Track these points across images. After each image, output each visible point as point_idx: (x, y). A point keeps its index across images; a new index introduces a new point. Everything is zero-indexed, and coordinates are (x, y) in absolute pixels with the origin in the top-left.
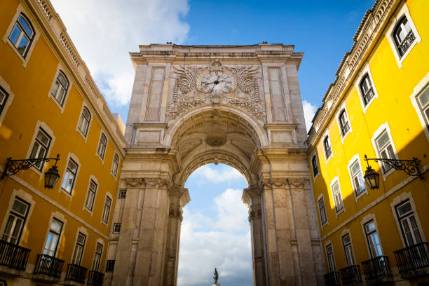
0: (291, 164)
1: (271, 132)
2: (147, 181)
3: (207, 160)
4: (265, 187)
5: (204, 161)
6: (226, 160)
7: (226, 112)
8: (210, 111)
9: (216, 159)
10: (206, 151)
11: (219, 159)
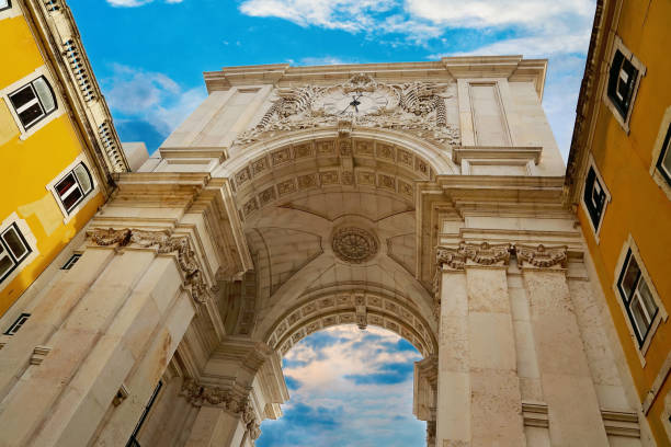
0: (522, 221)
1: (471, 164)
2: (135, 237)
3: (338, 311)
4: (445, 267)
5: (333, 312)
6: (384, 314)
7: (366, 145)
8: (330, 141)
9: (361, 309)
10: (337, 284)
11: (368, 310)
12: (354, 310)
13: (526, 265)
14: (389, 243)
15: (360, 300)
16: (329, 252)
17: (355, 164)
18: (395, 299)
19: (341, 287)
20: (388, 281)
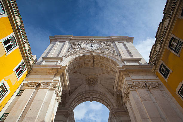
0: (144, 76)
1: (127, 62)
2: (41, 84)
3: (85, 98)
4: (130, 89)
5: (84, 98)
6: (97, 98)
7: (97, 57)
8: (88, 56)
9: (91, 97)
10: (86, 91)
11: (93, 97)
12: (89, 97)
13: (150, 88)
14: (100, 81)
15: (91, 95)
16: (85, 83)
17: (94, 62)
18: (101, 94)
19: (86, 92)
20: (99, 90)
